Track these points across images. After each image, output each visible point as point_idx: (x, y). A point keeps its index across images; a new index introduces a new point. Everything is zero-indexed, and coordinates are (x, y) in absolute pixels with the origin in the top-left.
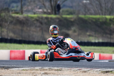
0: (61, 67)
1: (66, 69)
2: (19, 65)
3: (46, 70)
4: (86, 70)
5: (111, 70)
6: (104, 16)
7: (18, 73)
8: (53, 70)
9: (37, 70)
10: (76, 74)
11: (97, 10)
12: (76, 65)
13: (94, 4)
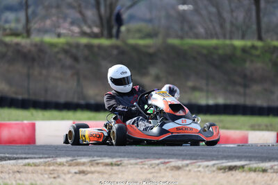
0: (120, 157)
1: (133, 161)
2: (17, 154)
3: (84, 164)
4: (179, 163)
5: (242, 163)
6: (228, 42)
7: (14, 172)
8: (100, 165)
9: (61, 164)
10: (157, 173)
11: (211, 27)
12: (157, 154)
13: (204, 12)
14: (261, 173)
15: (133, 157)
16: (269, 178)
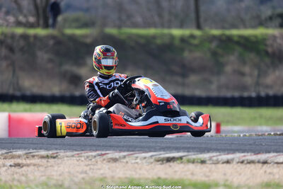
0: (56, 149)
1: (69, 153)
3: (19, 157)
4: (117, 155)
5: (180, 154)
6: (166, 31)
8: (36, 157)
10: (94, 165)
12: (94, 146)
14: (199, 165)
15: (69, 149)
16: (208, 170)
